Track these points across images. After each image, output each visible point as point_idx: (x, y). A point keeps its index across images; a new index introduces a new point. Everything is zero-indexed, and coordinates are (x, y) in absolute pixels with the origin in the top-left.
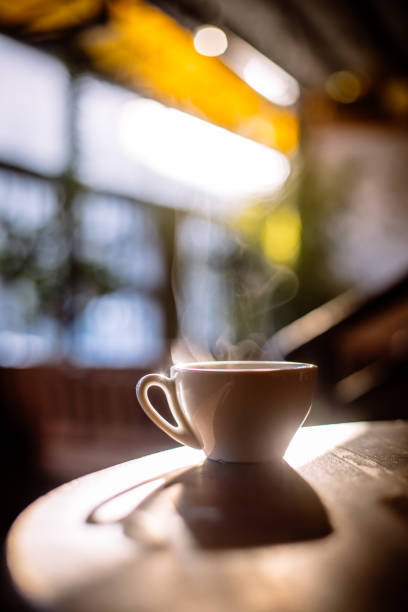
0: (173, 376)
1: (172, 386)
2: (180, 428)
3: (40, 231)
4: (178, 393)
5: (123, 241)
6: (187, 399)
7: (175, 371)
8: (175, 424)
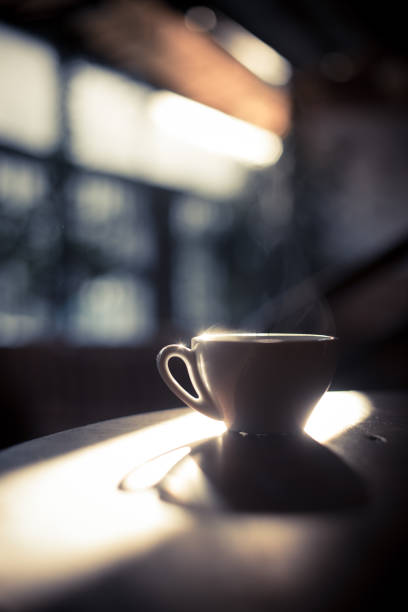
0: (194, 348)
1: (193, 357)
2: (200, 399)
3: (32, 212)
4: (199, 365)
5: (115, 221)
6: (208, 370)
7: (196, 342)
8: (196, 396)
